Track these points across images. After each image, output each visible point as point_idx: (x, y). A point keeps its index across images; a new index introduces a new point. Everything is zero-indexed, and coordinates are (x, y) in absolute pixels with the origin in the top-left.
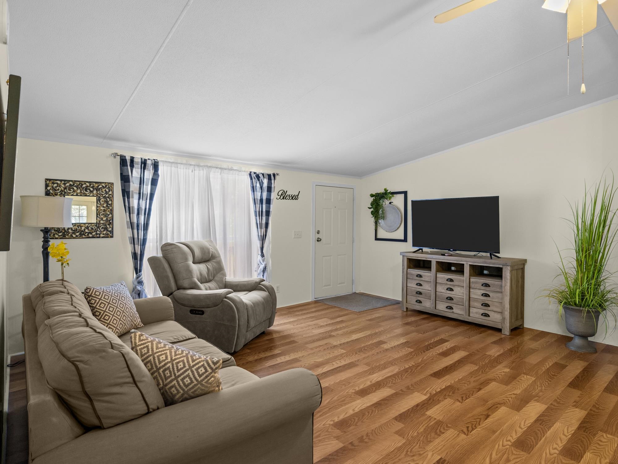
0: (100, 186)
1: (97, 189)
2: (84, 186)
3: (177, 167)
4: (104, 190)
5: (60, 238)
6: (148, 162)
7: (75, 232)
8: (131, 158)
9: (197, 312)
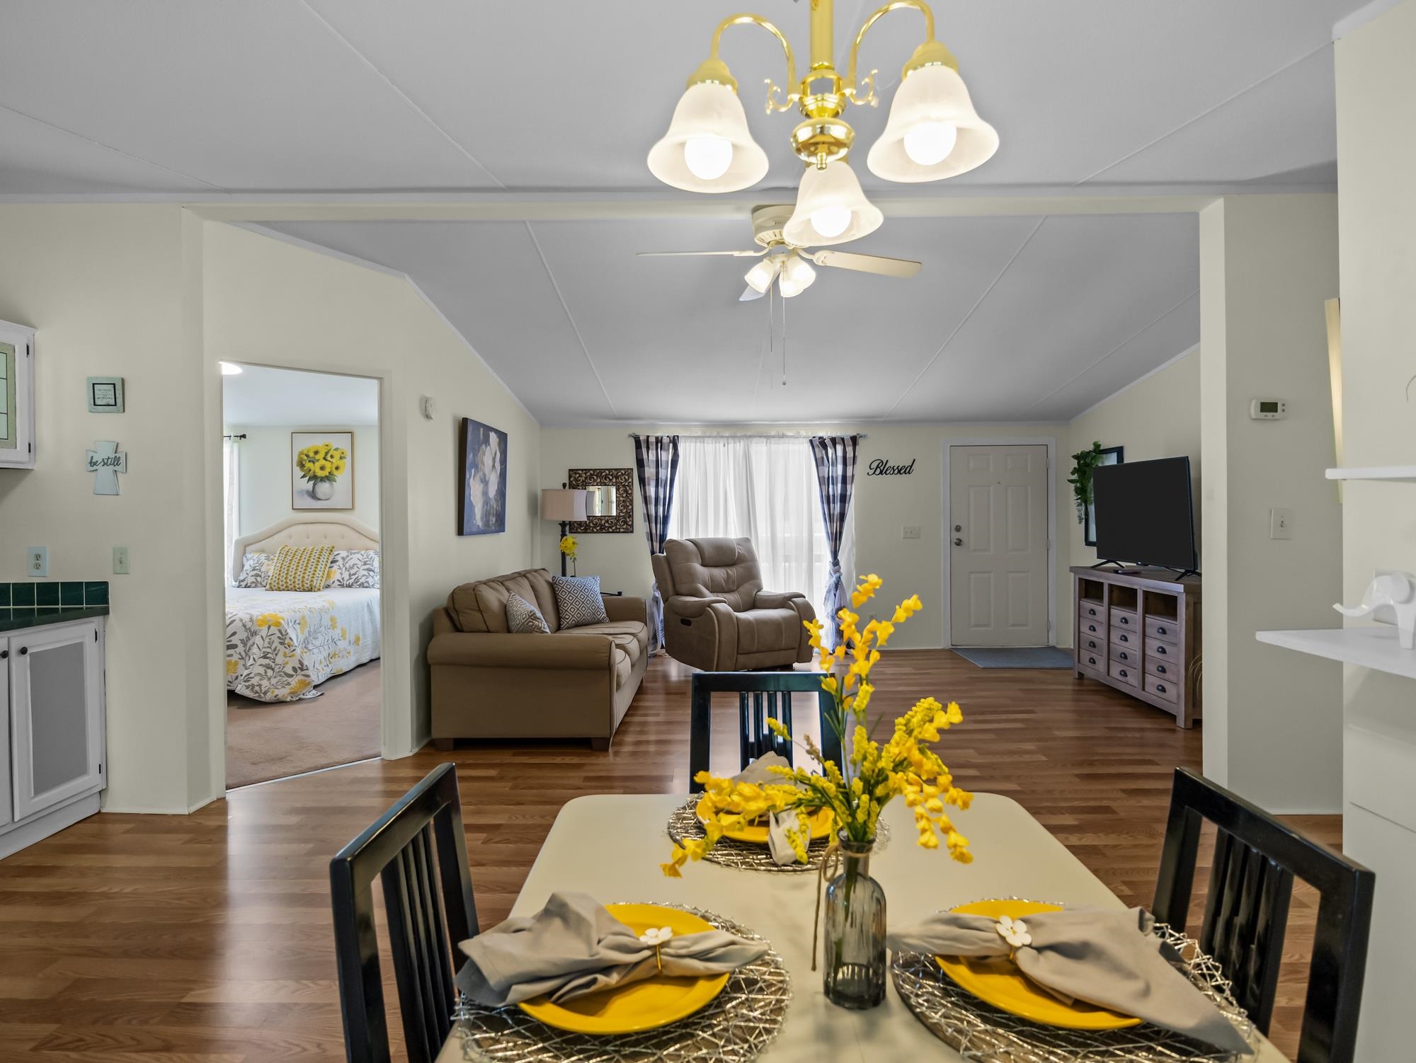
0: (620, 474)
1: (617, 477)
2: (604, 474)
3: (704, 442)
4: (623, 477)
5: (583, 533)
6: (666, 440)
7: (596, 525)
8: (646, 438)
9: (686, 622)
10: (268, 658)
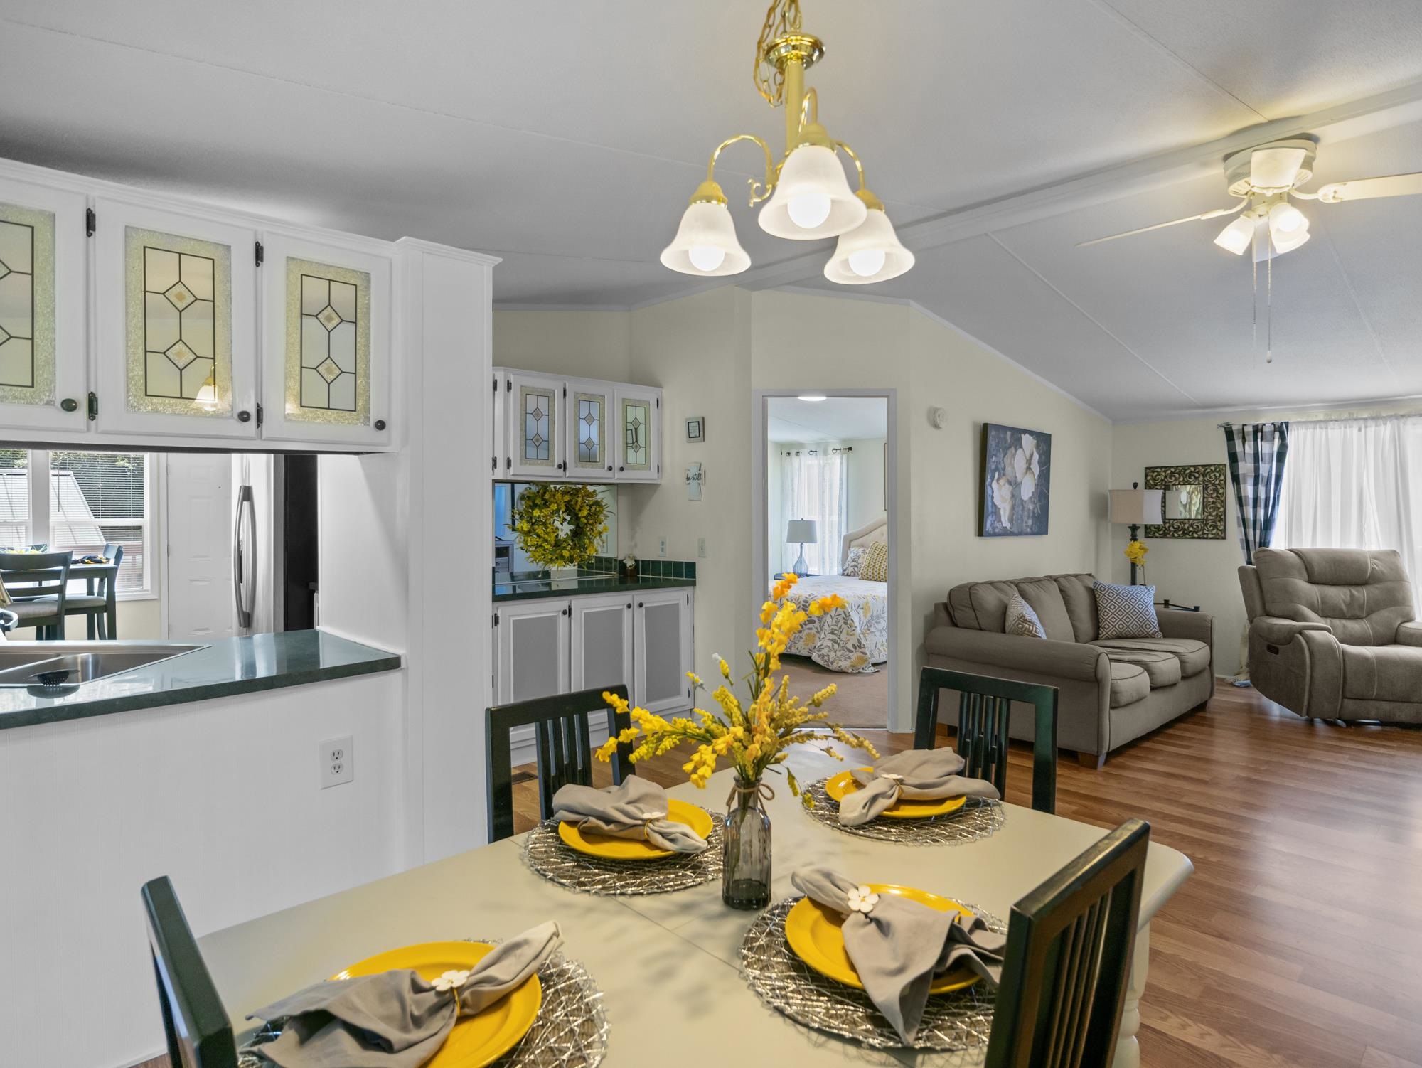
0: (1208, 471)
1: (1204, 475)
2: (1188, 471)
3: (1327, 428)
4: (1212, 475)
5: (1161, 538)
6: (1268, 429)
7: (1177, 530)
8: (1241, 427)
9: (1273, 649)
10: (835, 634)
